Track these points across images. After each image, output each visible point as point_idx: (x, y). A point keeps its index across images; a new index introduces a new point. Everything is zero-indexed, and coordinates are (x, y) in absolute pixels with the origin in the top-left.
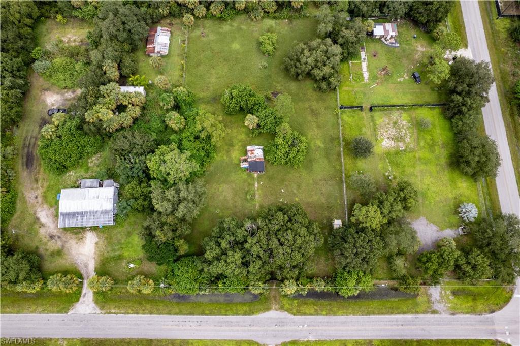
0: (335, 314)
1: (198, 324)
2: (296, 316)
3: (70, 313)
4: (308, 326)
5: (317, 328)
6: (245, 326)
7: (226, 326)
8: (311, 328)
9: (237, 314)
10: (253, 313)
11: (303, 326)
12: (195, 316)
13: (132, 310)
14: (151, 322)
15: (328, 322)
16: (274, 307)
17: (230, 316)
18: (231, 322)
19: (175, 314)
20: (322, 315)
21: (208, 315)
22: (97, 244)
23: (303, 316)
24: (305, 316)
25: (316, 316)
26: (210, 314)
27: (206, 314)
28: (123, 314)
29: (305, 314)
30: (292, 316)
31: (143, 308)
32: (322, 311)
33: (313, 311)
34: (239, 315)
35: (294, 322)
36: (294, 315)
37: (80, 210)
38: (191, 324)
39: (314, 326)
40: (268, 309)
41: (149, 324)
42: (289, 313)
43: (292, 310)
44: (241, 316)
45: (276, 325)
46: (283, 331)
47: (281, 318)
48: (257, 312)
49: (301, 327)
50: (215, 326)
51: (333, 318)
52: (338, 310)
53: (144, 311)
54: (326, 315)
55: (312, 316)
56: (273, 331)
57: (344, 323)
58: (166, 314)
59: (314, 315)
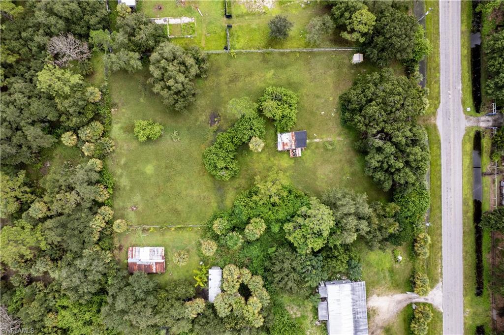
0: (438, 65)
1: (449, 190)
2: (441, 101)
3: (441, 310)
4: (449, 89)
5: (451, 81)
6: (450, 147)
7: (450, 165)
8: (451, 87)
9: (440, 155)
10: (439, 140)
11: (449, 94)
12: (442, 194)
13: (439, 253)
14: (449, 234)
15: (446, 72)
16: (433, 121)
17: (442, 161)
18: (447, 160)
19: (441, 212)
20: (439, 77)
21: (441, 182)
23: (441, 94)
24: (441, 92)
25: (441, 82)
26: (440, 180)
27: (441, 184)
28: (442, 261)
29: (439, 93)
30: (441, 104)
31: (436, 243)
32: (436, 76)
33: (437, 86)
34: (440, 153)
35: (446, 103)
36: (440, 102)
37: (352, 316)
38: (449, 197)
39: (449, 85)
40: (435, 126)
41: (450, 236)
42: (438, 107)
43: (435, 105)
44: (442, 151)
45: (449, 119)
46: (454, 113)
47: (443, 115)
48: (438, 137)
49: (450, 96)
50: (450, 175)
51: (442, 67)
52: (434, 61)
53: (438, 242)
54: (439, 73)
55: (441, 86)
56: (454, 122)
57: (447, 56)
58: (441, 221)
59: (440, 84)
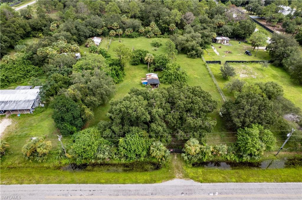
0: (246, 181)
1: (91, 193)
2: (203, 184)
4: (220, 193)
5: (230, 196)
6: (146, 195)
7: (123, 195)
8: (223, 196)
9: (137, 183)
10: (155, 182)
11: (214, 194)
12: (88, 185)
13: (17, 180)
14: (34, 192)
15: (241, 189)
16: (177, 175)
17: (129, 185)
18: (130, 191)
19: (66, 183)
20: (232, 182)
21: (103, 183)
22: (9, 126)
23: (211, 184)
24: (214, 184)
25: (226, 184)
26: (106, 183)
27: (101, 183)
28: (4, 184)
29: (213, 181)
30: (200, 184)
31: (31, 178)
32: (231, 179)
33: (221, 178)
34: (139, 183)
35: (202, 190)
36: (201, 182)
37: (6, 100)
38: (81, 193)
39: (226, 193)
40: (171, 177)
41: (30, 194)
42: (196, 181)
43: (198, 178)
44: (141, 185)
45: (182, 193)
47: (187, 186)
48: (159, 180)
49: (212, 194)
50: (110, 195)
51: (245, 185)
52: (248, 176)
53: (30, 180)
54: (237, 182)
55: (221, 184)
57: (260, 190)
58: (56, 183)
59: (223, 182)
